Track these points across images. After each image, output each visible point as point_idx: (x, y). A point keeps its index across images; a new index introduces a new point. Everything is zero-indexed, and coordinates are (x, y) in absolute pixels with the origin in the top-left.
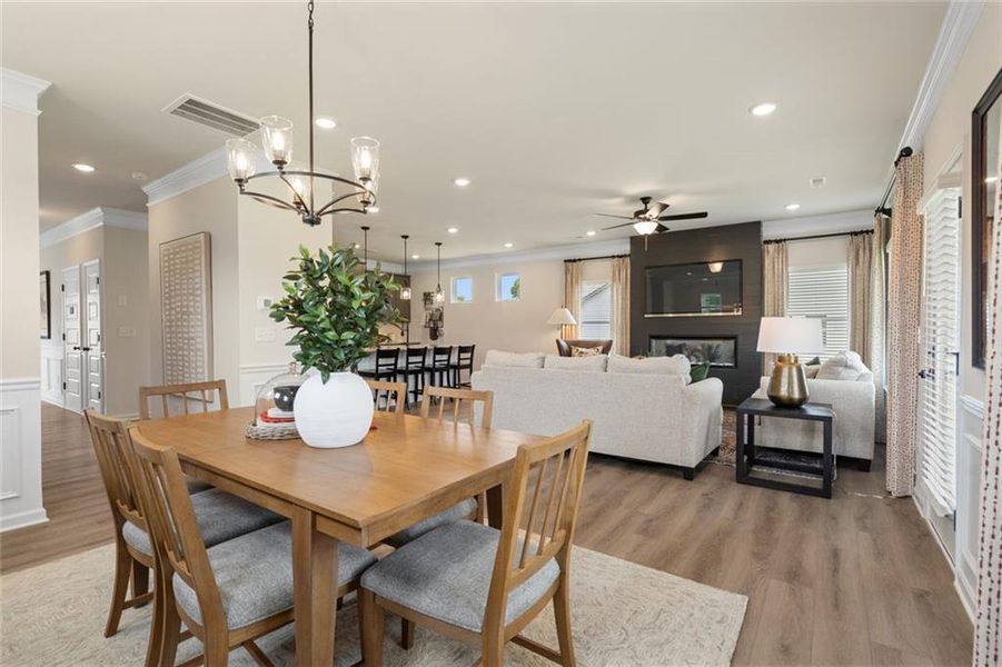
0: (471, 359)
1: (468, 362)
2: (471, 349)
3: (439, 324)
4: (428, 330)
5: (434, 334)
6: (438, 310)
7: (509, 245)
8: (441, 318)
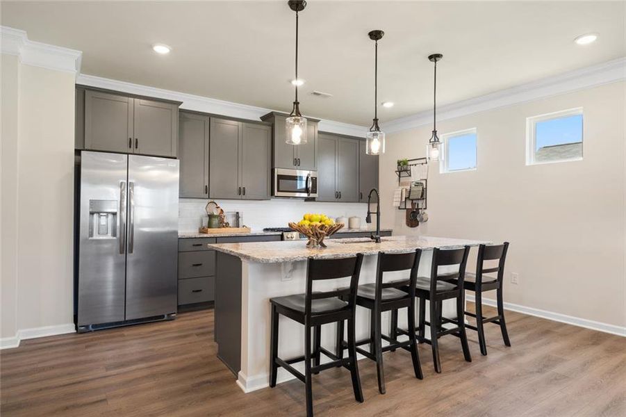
0: (501, 270)
1: (494, 275)
2: (499, 252)
3: (421, 204)
4: (404, 213)
5: (413, 219)
6: (418, 184)
7: (587, 40)
8: (423, 196)
